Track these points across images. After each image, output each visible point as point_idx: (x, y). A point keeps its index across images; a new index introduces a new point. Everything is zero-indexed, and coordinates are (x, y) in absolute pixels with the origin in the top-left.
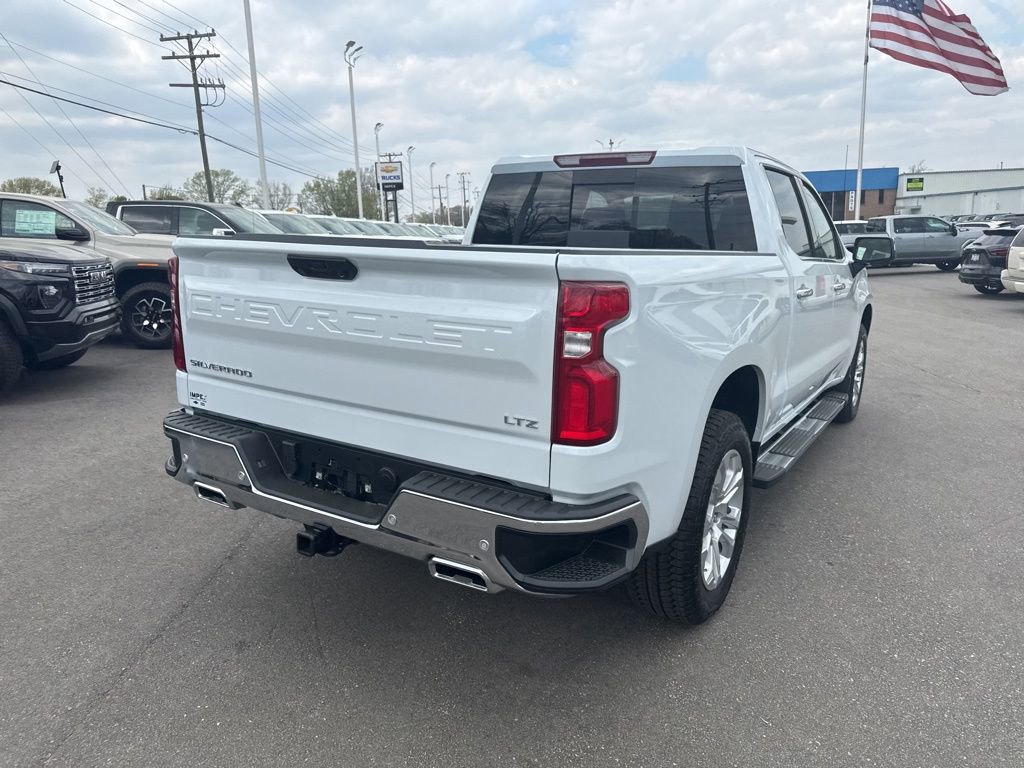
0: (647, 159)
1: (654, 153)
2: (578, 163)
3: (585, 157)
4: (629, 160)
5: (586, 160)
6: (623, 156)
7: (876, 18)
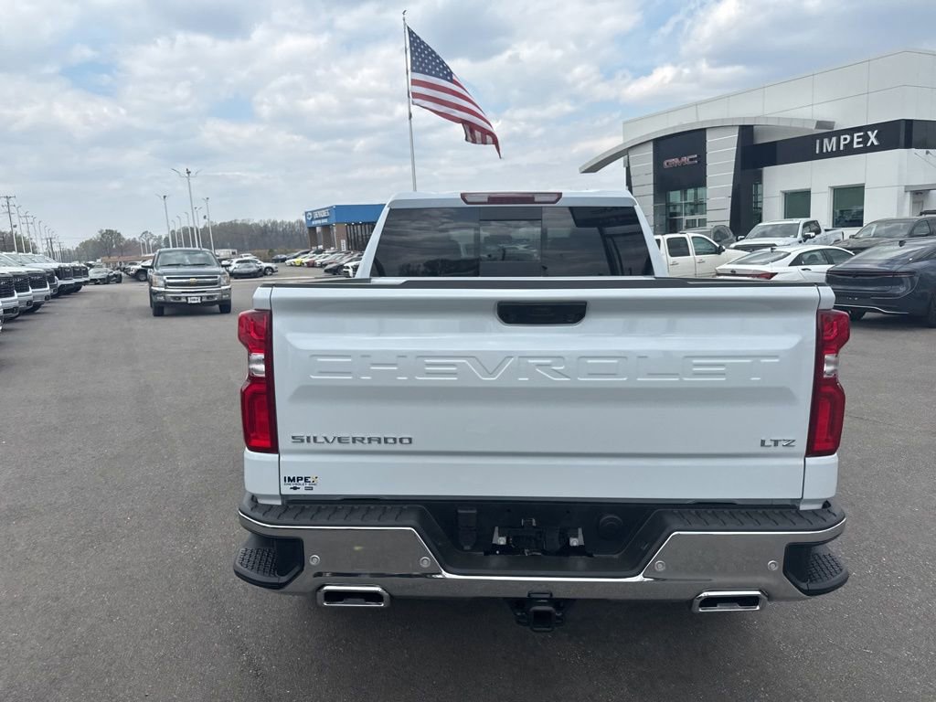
0: (554, 198)
1: (560, 195)
2: (486, 200)
3: (493, 196)
4: (536, 200)
5: (494, 199)
6: (530, 196)
7: (415, 82)
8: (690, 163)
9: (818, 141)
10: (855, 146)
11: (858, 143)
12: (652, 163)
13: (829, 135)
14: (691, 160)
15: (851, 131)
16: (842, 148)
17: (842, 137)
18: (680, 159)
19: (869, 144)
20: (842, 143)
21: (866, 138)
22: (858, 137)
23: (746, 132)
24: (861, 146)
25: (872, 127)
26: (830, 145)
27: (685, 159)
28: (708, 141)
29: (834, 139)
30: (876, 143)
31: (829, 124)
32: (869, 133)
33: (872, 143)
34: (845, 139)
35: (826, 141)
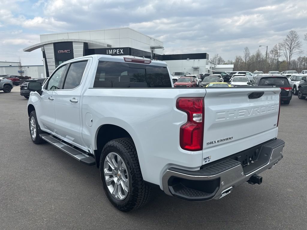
0: (149, 62)
2: (131, 61)
4: (145, 62)
5: (133, 60)
8: (68, 52)
9: (107, 50)
10: (117, 53)
11: (118, 52)
12: (53, 51)
13: (110, 49)
14: (68, 51)
15: (116, 49)
16: (114, 53)
17: (114, 50)
18: (64, 51)
19: (121, 53)
20: (114, 52)
21: (120, 51)
22: (118, 51)
23: (86, 45)
24: (119, 53)
25: (121, 48)
26: (111, 52)
27: (65, 51)
28: (73, 46)
29: (112, 50)
30: (123, 53)
31: (110, 46)
32: (121, 50)
33: (122, 53)
34: (115, 51)
35: (109, 50)
